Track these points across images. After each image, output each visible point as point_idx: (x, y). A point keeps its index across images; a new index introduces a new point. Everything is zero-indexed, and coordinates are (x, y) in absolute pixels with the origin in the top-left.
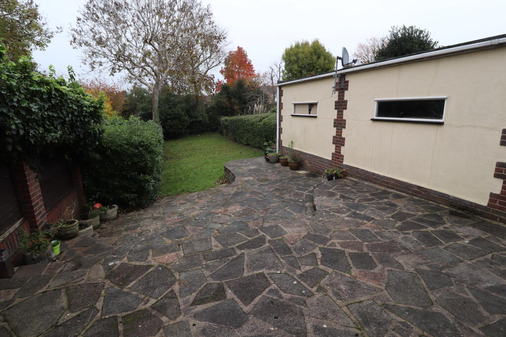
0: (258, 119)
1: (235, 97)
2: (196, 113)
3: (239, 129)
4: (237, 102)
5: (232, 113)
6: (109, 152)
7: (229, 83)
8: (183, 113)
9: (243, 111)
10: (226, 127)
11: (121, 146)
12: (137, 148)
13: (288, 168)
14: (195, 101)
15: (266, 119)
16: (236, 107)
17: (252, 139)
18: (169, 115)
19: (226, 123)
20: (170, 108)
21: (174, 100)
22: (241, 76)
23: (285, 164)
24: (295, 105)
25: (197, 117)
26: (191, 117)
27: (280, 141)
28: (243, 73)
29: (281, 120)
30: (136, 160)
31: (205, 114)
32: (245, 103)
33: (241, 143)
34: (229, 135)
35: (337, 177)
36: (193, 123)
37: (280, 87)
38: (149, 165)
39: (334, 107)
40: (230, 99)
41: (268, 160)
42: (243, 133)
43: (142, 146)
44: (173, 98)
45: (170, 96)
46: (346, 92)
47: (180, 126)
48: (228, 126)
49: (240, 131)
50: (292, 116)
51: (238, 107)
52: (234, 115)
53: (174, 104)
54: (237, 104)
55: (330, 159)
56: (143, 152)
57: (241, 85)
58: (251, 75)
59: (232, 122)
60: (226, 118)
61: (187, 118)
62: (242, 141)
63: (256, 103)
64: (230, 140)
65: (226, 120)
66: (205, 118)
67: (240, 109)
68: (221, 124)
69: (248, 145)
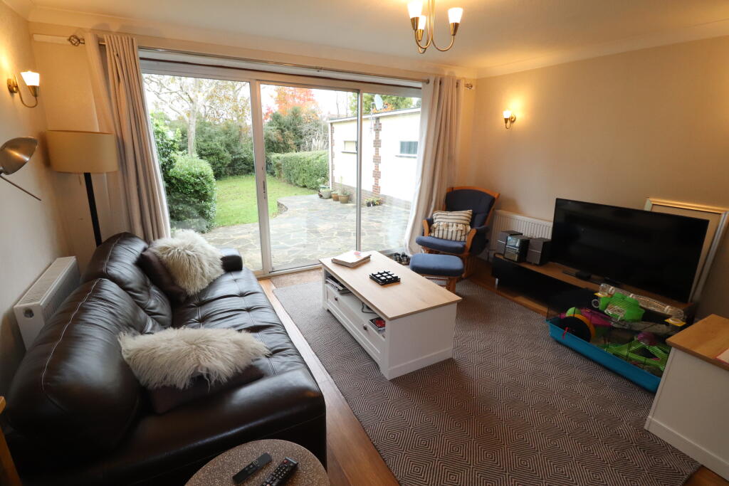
0: (315, 157)
1: (288, 128)
2: (239, 147)
3: (293, 168)
4: (292, 135)
5: (286, 149)
6: (174, 181)
7: (281, 110)
8: (222, 148)
9: (299, 147)
10: (278, 166)
11: (183, 176)
12: (198, 178)
13: (339, 202)
14: (237, 134)
15: (323, 156)
16: (290, 142)
17: (308, 179)
18: (205, 150)
19: (278, 162)
20: (205, 141)
21: (210, 131)
22: (297, 100)
23: (337, 199)
24: (345, 142)
25: (240, 154)
26: (232, 153)
27: (333, 178)
28: (299, 98)
29: (332, 158)
30: (198, 188)
31: (250, 150)
32: (301, 137)
33: (297, 185)
34: (282, 175)
35: (374, 205)
36: (235, 161)
37: (331, 124)
38: (209, 193)
39: (373, 145)
40: (283, 131)
41: (321, 196)
42: (299, 173)
43: (203, 177)
44: (208, 129)
45: (205, 126)
46: (380, 132)
47: (219, 165)
48: (281, 165)
49: (295, 171)
50: (343, 152)
51: (293, 142)
52: (288, 152)
53: (210, 137)
54: (291, 138)
55: (372, 191)
56: (204, 182)
57: (295, 114)
58: (309, 100)
59: (286, 160)
60: (278, 155)
61: (227, 154)
62: (297, 182)
63: (315, 137)
64: (284, 181)
65: (278, 158)
66: (251, 155)
67: (295, 144)
68: (272, 162)
69: (305, 186)
